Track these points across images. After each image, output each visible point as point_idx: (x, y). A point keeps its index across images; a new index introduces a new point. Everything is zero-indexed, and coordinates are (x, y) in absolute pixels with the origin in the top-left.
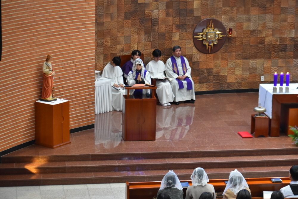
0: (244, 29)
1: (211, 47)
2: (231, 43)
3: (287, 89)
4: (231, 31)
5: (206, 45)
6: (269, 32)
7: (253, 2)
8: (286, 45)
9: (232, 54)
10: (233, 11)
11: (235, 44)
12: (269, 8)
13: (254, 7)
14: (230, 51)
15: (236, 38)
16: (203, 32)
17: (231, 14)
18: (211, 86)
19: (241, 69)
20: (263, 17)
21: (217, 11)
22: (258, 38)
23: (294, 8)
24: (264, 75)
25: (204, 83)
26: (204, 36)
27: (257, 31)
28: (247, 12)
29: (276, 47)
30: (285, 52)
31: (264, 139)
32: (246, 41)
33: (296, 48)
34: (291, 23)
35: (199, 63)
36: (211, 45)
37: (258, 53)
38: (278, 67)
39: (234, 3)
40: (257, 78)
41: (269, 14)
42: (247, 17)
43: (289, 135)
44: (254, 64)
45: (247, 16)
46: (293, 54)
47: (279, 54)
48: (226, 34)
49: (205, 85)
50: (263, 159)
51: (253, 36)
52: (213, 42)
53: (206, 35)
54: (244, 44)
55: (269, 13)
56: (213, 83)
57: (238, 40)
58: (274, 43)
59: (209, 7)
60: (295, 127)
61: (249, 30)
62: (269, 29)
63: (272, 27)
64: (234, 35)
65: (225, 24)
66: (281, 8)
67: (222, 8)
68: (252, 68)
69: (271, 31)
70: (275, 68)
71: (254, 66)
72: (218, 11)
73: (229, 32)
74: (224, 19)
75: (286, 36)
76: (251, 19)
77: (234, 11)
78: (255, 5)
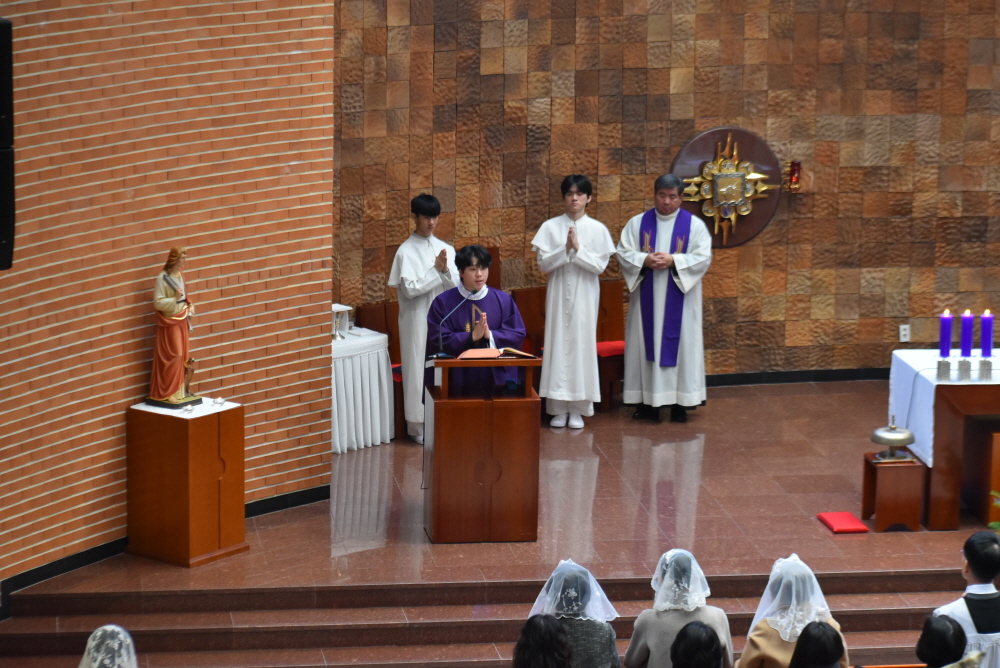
0: (843, 164)
1: (730, 227)
2: (799, 213)
3: (986, 368)
4: (799, 172)
5: (712, 217)
6: (928, 175)
7: (873, 74)
8: (986, 218)
9: (801, 249)
10: (803, 104)
11: (810, 215)
12: (928, 93)
13: (875, 88)
14: (794, 237)
15: (813, 194)
16: (701, 173)
17: (798, 114)
18: (731, 358)
19: (832, 301)
20: (908, 123)
21: (748, 102)
22: (890, 196)
24: (911, 320)
26: (706, 186)
27: (885, 172)
28: (852, 105)
29: (952, 225)
30: (982, 242)
31: (906, 536)
32: (849, 204)
36: (729, 219)
37: (889, 247)
38: (959, 293)
39: (807, 75)
40: (886, 331)
41: (926, 113)
42: (852, 124)
43: (992, 524)
44: (878, 282)
45: (853, 120)
47: (960, 251)
48: (781, 179)
50: (902, 603)
51: (874, 187)
52: (735, 208)
53: (713, 184)
54: (840, 216)
55: (928, 108)
56: (737, 349)
57: (823, 203)
58: (945, 214)
61: (861, 168)
62: (927, 163)
63: (937, 159)
64: (807, 185)
65: (776, 145)
66: (968, 91)
67: (766, 92)
68: (868, 295)
69: (933, 171)
70: (947, 295)
71: (877, 289)
72: (754, 102)
73: (792, 174)
74: (772, 129)
75: (984, 188)
76: (867, 131)
77: (807, 104)
78: (878, 81)
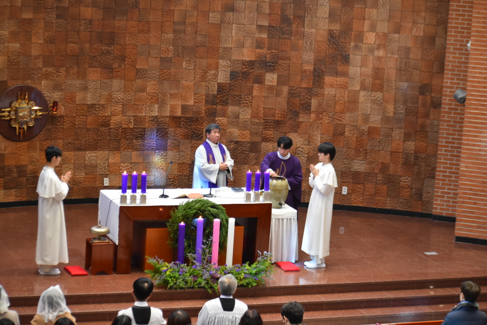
0: (77, 102)
1: (24, 132)
2: (57, 125)
3: (144, 198)
4: (57, 106)
5: (15, 127)
6: (117, 108)
7: (92, 60)
8: (145, 128)
9: (58, 143)
10: (59, 74)
11: (62, 127)
12: (118, 70)
13: (93, 67)
14: (54, 137)
15: (63, 116)
16: (10, 106)
17: (56, 79)
18: (24, 193)
19: (72, 167)
20: (108, 84)
21: (33, 73)
22: (100, 117)
23: (157, 71)
24: (109, 176)
25: (11, 188)
26: (13, 113)
27: (98, 106)
28: (82, 75)
29: (129, 131)
30: (143, 139)
31: (107, 278)
32: (80, 121)
33: (160, 134)
34: (153, 94)
35: (4, 156)
36: (24, 128)
37: (99, 142)
38: (132, 163)
39: (61, 60)
40: (97, 181)
41: (117, 79)
42: (82, 84)
43: (146, 271)
44: (94, 158)
45: (83, 82)
46: (155, 143)
47: (132, 143)
48: (48, 110)
49: (14, 193)
50: (103, 308)
52: (27, 123)
53: (16, 111)
54: (76, 127)
55: (118, 77)
56: (27, 189)
57: (68, 121)
58: (125, 126)
59: (21, 67)
60: (155, 258)
61: (86, 105)
62: (117, 102)
63: (122, 101)
64: (61, 113)
65: (46, 94)
66: (137, 69)
67: (42, 68)
68: (89, 164)
69: (120, 106)
70: (126, 164)
71: (94, 161)
72: (36, 73)
73: (53, 107)
74: (44, 86)
75: (144, 114)
76: (89, 87)
77: (61, 74)
78: (95, 64)
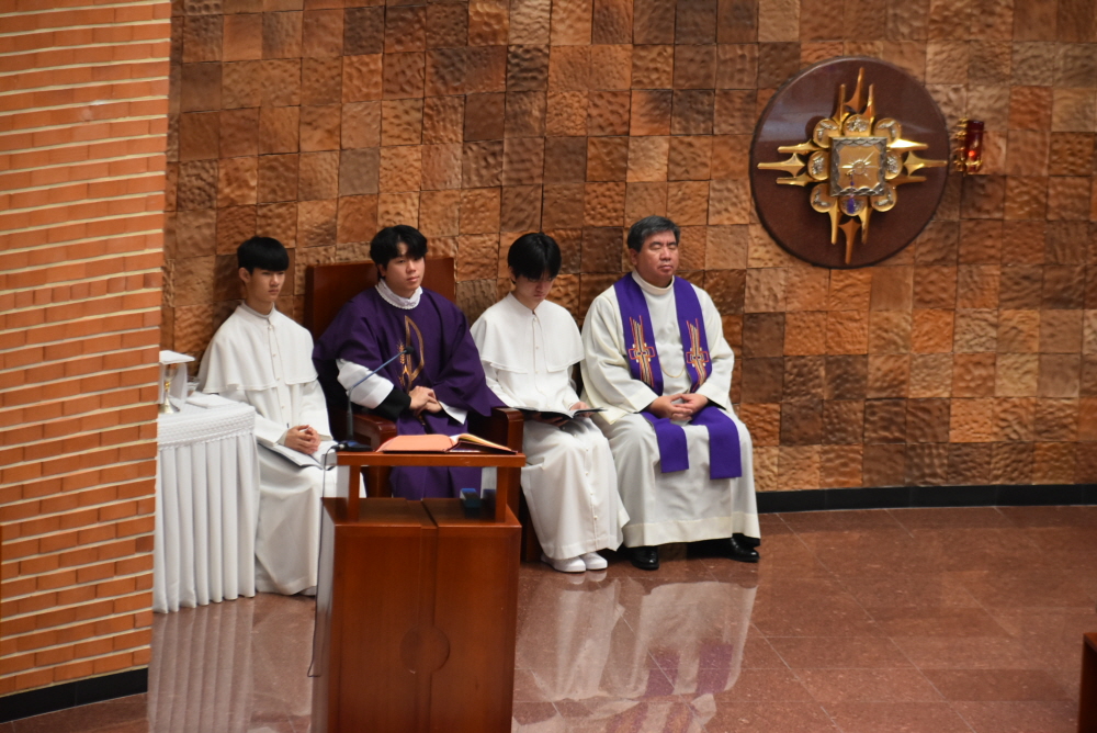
0: (1057, 126)
1: (859, 232)
2: (979, 210)
4: (980, 139)
5: (827, 214)
9: (981, 275)
10: (990, 20)
11: (997, 215)
14: (969, 253)
15: (1005, 177)
16: (809, 137)
17: (981, 37)
18: (853, 460)
19: (1033, 365)
21: (895, 15)
25: (809, 441)
26: (818, 160)
28: (1076, 25)
32: (1066, 196)
35: (785, 323)
36: (857, 219)
42: (1075, 58)
45: (1077, 52)
48: (949, 151)
49: (816, 457)
52: (869, 199)
53: (831, 155)
54: (1051, 217)
56: (865, 445)
57: (1021, 193)
61: (1088, 135)
64: (995, 163)
65: (942, 92)
72: (906, 15)
73: (967, 142)
74: (935, 63)
77: (998, 21)
